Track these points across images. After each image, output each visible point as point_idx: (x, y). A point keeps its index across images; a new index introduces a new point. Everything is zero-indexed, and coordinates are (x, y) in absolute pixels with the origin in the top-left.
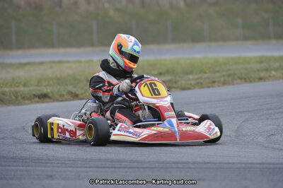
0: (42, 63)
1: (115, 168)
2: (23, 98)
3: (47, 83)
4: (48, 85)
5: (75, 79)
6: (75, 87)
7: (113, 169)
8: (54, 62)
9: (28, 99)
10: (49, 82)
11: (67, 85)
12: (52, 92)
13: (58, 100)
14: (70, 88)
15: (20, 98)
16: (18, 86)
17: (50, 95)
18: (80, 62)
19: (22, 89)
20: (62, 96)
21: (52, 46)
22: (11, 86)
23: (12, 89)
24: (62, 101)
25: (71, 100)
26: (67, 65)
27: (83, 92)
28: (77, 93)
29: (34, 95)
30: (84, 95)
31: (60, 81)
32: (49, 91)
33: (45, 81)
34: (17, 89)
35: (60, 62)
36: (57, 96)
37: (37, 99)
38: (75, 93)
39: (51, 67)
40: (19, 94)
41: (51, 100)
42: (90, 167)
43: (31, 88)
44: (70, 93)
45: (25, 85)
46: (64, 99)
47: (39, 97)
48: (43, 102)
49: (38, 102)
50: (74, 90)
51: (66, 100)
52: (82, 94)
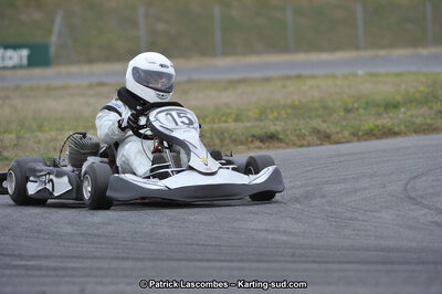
0: (267, 80)
1: (392, 263)
2: (234, 141)
3: (275, 114)
4: (276, 119)
5: (326, 108)
6: (324, 121)
7: (390, 267)
8: (288, 78)
9: (242, 143)
10: (279, 113)
11: (310, 118)
12: (284, 131)
13: (295, 145)
14: (316, 123)
15: (227, 141)
16: (225, 121)
17: (281, 137)
18: (334, 77)
19: (231, 125)
20: (301, 137)
21: (286, 50)
22: (213, 121)
23: (215, 126)
24: (301, 146)
25: (317, 145)
26: (310, 82)
27: (338, 129)
28: (328, 131)
29: (253, 136)
30: (340, 136)
31: (299, 110)
32: (279, 128)
33: (273, 112)
34: (223, 125)
35: (299, 77)
36: (293, 138)
37: (258, 143)
38: (325, 132)
39: (284, 87)
40: (226, 134)
41: (283, 145)
42: (348, 262)
43: (248, 124)
44: (316, 131)
45: (237, 119)
46: (305, 142)
47: (262, 141)
48: (268, 148)
49: (260, 148)
50: (323, 127)
51: (309, 145)
52: (338, 133)
